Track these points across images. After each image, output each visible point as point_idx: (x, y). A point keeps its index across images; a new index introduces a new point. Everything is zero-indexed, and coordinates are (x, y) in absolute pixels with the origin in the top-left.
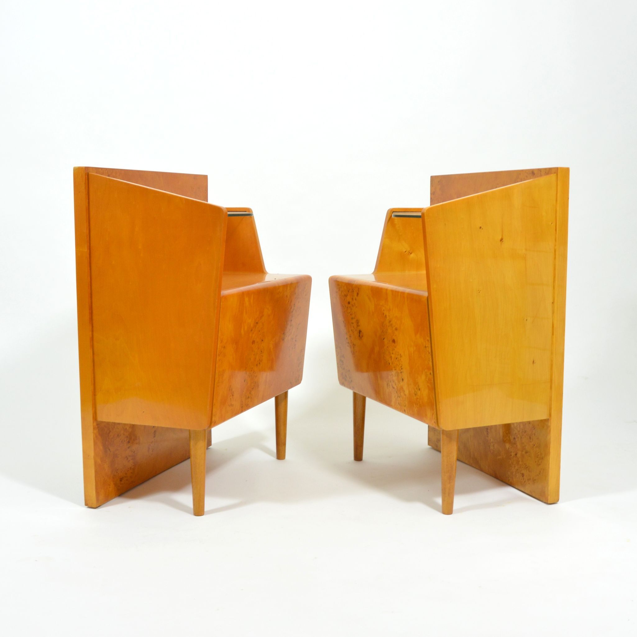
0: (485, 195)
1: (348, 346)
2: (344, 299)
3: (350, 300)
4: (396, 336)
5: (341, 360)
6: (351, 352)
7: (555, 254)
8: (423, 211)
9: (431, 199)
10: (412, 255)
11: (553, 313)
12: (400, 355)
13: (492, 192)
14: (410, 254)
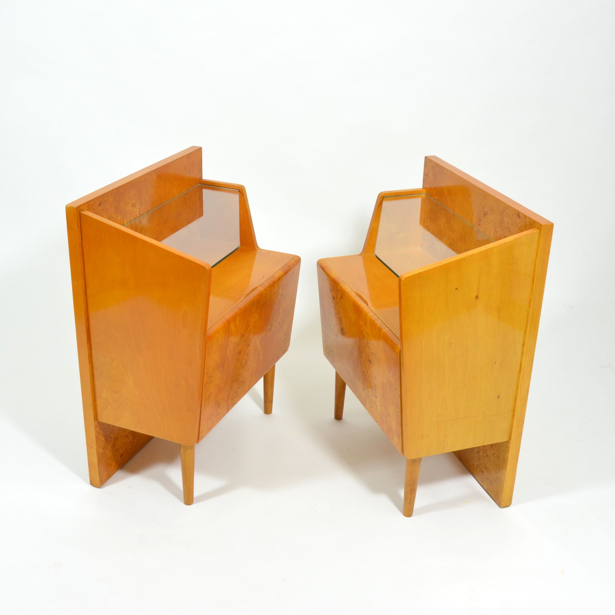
0: (464, 259)
2: (330, 292)
4: (372, 358)
7: (530, 303)
9: (424, 179)
11: (522, 354)
12: (375, 376)
13: (472, 255)
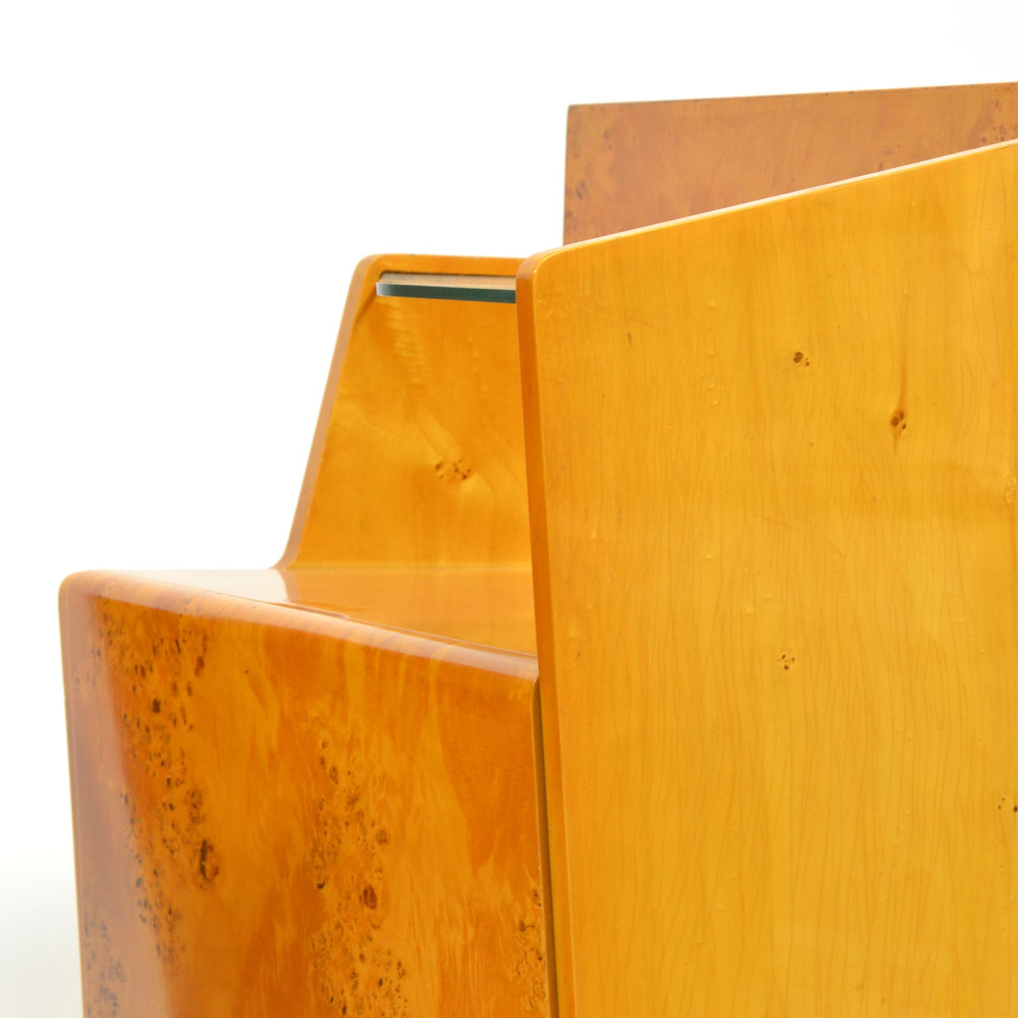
0: (824, 203)
1: (144, 920)
2: (134, 689)
3: (163, 694)
4: (380, 870)
5: (104, 991)
6: (158, 948)
8: (520, 272)
9: (568, 215)
10: (470, 486)
12: (399, 964)
13: (860, 187)
14: (459, 476)
